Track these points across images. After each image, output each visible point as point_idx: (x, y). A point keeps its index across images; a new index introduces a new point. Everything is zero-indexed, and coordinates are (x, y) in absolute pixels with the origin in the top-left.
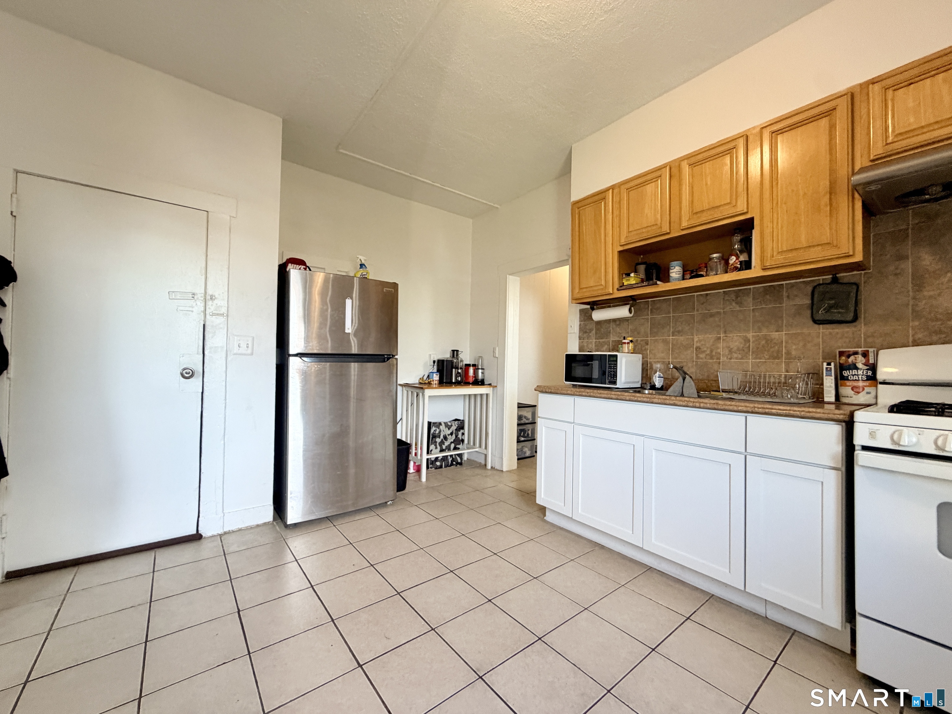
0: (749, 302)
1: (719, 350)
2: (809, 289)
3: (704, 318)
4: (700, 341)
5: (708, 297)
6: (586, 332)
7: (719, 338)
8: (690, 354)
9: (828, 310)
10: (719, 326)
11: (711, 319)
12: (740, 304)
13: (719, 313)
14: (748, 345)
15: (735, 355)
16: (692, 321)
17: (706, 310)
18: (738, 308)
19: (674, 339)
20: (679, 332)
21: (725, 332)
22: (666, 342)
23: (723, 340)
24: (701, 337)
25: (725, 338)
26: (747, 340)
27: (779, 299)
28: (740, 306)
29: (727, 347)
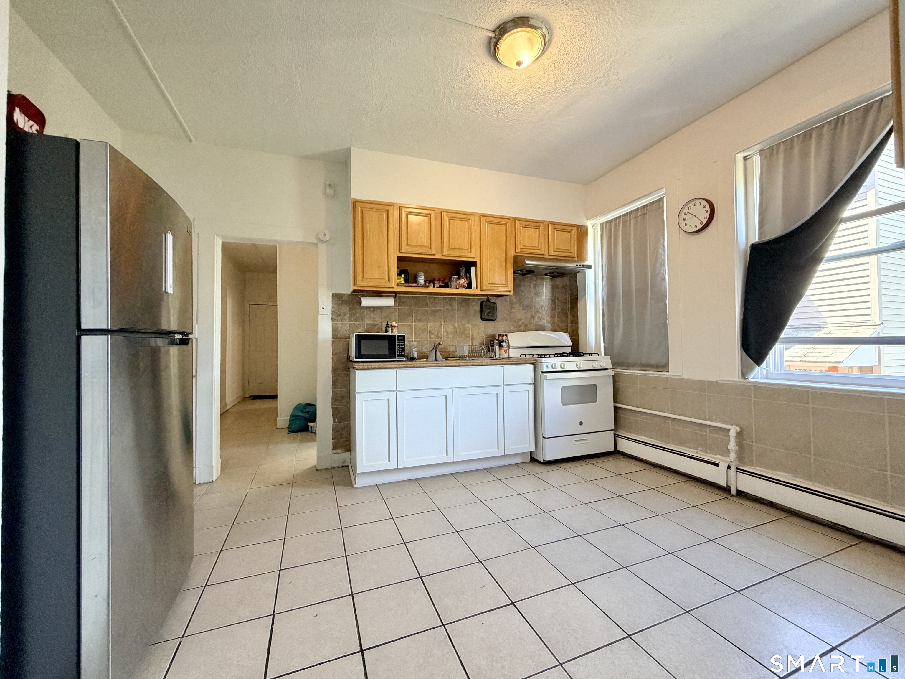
0: (455, 304)
1: (442, 333)
2: (479, 302)
3: (434, 313)
4: (431, 327)
5: (435, 300)
6: (340, 315)
7: (441, 325)
8: (426, 335)
9: (488, 314)
10: (440, 318)
11: (437, 313)
12: (451, 305)
13: (440, 310)
14: (455, 330)
15: (450, 336)
16: (427, 313)
17: (434, 307)
18: (450, 308)
19: (416, 325)
20: (419, 320)
21: (444, 322)
22: (410, 326)
23: (444, 327)
24: (432, 324)
25: (444, 326)
26: (455, 327)
27: (468, 306)
28: (451, 307)
29: (445, 331)
